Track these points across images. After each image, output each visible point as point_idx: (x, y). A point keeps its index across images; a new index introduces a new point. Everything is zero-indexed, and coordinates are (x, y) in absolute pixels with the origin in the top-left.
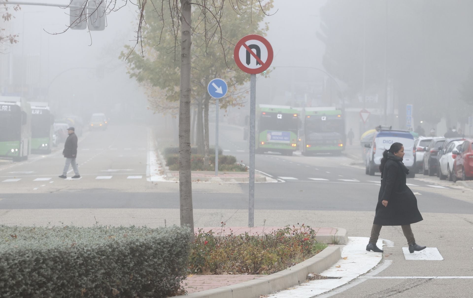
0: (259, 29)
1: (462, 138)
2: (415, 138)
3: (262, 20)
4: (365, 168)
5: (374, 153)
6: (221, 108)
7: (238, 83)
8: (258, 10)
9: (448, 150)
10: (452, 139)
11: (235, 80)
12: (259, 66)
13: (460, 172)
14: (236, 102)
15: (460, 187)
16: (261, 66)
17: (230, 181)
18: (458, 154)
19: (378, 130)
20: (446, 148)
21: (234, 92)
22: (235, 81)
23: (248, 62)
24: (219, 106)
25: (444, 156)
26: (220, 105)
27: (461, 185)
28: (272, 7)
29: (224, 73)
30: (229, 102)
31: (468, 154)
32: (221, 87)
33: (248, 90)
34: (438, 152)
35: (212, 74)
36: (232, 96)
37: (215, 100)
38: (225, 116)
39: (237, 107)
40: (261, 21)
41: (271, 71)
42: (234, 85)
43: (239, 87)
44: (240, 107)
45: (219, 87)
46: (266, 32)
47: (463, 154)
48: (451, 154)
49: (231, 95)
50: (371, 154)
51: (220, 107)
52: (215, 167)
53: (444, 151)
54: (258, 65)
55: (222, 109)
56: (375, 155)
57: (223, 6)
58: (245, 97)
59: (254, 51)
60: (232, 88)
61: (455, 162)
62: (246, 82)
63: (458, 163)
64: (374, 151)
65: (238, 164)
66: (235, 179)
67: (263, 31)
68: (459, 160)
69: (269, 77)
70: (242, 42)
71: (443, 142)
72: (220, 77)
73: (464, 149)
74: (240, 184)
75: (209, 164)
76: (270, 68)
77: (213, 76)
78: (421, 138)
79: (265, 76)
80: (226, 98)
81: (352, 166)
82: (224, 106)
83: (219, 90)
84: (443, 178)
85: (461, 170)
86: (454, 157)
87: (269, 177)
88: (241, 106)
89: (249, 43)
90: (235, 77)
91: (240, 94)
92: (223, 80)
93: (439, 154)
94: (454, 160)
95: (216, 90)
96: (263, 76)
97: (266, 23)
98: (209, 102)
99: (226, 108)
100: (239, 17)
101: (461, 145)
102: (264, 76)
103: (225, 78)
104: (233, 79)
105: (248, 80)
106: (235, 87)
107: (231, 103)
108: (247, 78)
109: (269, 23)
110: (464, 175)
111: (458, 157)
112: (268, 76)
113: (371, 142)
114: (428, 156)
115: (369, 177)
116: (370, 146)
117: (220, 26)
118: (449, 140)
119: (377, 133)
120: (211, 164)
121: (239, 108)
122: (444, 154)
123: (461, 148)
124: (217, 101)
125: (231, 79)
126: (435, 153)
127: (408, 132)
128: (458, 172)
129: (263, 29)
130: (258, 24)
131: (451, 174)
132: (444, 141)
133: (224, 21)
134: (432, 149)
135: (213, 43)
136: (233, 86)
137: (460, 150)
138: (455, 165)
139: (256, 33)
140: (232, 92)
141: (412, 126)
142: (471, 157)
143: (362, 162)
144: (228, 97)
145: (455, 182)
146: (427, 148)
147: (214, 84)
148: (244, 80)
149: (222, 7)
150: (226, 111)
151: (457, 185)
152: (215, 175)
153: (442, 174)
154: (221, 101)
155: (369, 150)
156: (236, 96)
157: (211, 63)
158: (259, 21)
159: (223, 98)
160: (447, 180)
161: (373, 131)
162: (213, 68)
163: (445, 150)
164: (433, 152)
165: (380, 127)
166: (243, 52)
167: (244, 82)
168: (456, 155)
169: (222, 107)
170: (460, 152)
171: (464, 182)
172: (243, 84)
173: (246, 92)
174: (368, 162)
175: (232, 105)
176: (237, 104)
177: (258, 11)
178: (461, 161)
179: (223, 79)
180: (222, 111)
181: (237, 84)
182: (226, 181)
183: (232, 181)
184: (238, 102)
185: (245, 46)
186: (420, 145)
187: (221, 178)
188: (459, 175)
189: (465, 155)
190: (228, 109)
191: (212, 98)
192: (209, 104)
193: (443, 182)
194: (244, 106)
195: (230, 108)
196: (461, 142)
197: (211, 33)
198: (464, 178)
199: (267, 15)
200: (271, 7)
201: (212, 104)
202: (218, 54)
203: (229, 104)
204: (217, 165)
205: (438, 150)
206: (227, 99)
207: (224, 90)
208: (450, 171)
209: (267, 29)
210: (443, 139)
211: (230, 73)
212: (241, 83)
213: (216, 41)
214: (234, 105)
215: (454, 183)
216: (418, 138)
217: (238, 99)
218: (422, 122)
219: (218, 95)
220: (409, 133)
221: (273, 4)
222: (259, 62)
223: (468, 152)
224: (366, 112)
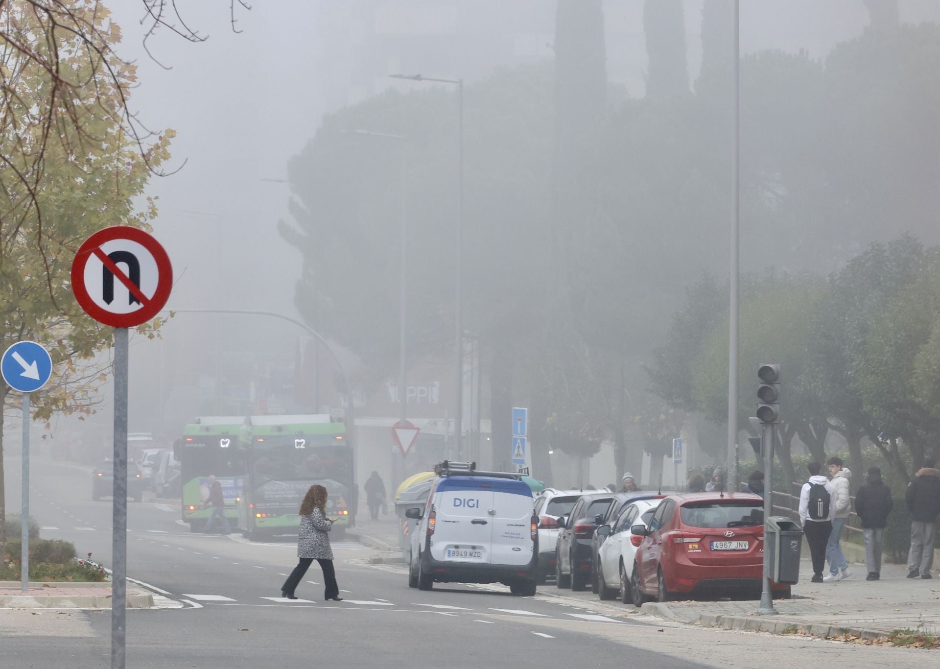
0: (133, 214)
1: (656, 494)
2: (534, 494)
3: (141, 192)
4: (406, 572)
5: (430, 533)
6: (34, 418)
7: (80, 352)
8: (129, 164)
9: (620, 523)
10: (630, 496)
11: (70, 346)
12: (136, 307)
13: (652, 581)
14: (73, 403)
15: (651, 618)
16: (141, 306)
17: (60, 607)
18: (647, 533)
19: (440, 474)
20: (616, 519)
21: (67, 377)
22: (71, 348)
23: (108, 296)
24: (31, 412)
25: (609, 540)
26: (32, 409)
27: (657, 612)
28: (166, 156)
29: (43, 327)
30: (55, 401)
31: (672, 533)
32: (35, 363)
33: (105, 372)
34: (595, 528)
35: (13, 330)
36: (63, 386)
37: (20, 397)
38: (44, 437)
39: (76, 414)
40: (138, 193)
41: (164, 322)
42: (68, 357)
43: (80, 362)
44: (84, 415)
45: (30, 364)
46: (149, 221)
47: (661, 533)
48: (628, 534)
49: (59, 385)
50: (424, 534)
51: (31, 415)
52: (20, 569)
53: (609, 526)
54: (134, 303)
55: (37, 420)
56: (433, 538)
57: (43, 150)
58: (96, 390)
59: (123, 267)
60: (64, 367)
61: (639, 555)
62: (99, 349)
63: (646, 557)
64: (432, 528)
65: (81, 563)
66: (74, 600)
67: (142, 220)
68: (649, 548)
69: (159, 335)
70: (93, 245)
71: (606, 505)
72: (32, 338)
73: (661, 519)
74: (85, 612)
75: (5, 563)
76: (163, 314)
77: (16, 335)
78: (550, 494)
79: (148, 333)
80: (48, 391)
81: (375, 567)
82: (44, 413)
83: (31, 371)
84: (609, 595)
85: (655, 575)
86: (637, 542)
87: (161, 594)
88: (88, 412)
89: (109, 247)
90: (70, 337)
91: (83, 382)
92: (40, 345)
93: (598, 534)
94: (635, 549)
95: (24, 370)
96: (142, 335)
97: (149, 199)
98: (4, 403)
99: (47, 417)
100: (81, 182)
101: (653, 511)
102: (145, 334)
103: (45, 339)
104: (65, 342)
105: (104, 343)
106: (70, 362)
107: (61, 404)
108: (104, 340)
109: (157, 198)
110: (661, 587)
111: (646, 543)
112: (155, 333)
113: (424, 505)
114: (570, 540)
115: (417, 593)
116: (421, 515)
117: (36, 203)
118: (622, 498)
119: (439, 480)
120: (11, 561)
121: (82, 418)
122: (611, 534)
123: (653, 518)
124: (26, 399)
125: (60, 342)
126: (586, 532)
127: (516, 477)
128: (646, 580)
129: (142, 215)
130: (129, 202)
131: (629, 584)
132: (610, 501)
133: (41, 193)
134: (579, 523)
135: (15, 249)
136: (67, 361)
137: (652, 523)
138: (637, 563)
139: (124, 222)
140: (62, 377)
141: (528, 463)
142: (679, 540)
143: (399, 555)
144: (53, 389)
145: (639, 606)
146: (566, 518)
147: (16, 356)
148: (94, 345)
149: (42, 156)
150: (48, 426)
151: (645, 614)
152: (20, 591)
153: (604, 583)
154: (34, 398)
155: (417, 524)
156: (75, 385)
157: (8, 302)
158: (133, 192)
159: (40, 391)
160: (620, 600)
161: (427, 477)
162: (15, 316)
163: (612, 524)
164: (581, 529)
165: (446, 464)
166: (94, 270)
167: (94, 350)
168: (643, 537)
169: (37, 415)
170: (653, 529)
171: (662, 605)
172: (93, 355)
173: (98, 375)
174: (415, 555)
175: (62, 409)
176: (77, 407)
177: (130, 167)
178: (654, 552)
179: (39, 341)
180: (38, 425)
181: (76, 354)
182: (49, 606)
183: (65, 606)
184: (78, 402)
185: (100, 255)
186: (549, 512)
187: (36, 599)
188: (651, 586)
189: (664, 536)
190: (53, 418)
191: (11, 392)
192: (5, 407)
193: (607, 605)
194: (95, 412)
195: (57, 418)
196: (655, 504)
197: (8, 225)
198: (662, 595)
199: (159, 173)
200: (162, 158)
201: (12, 406)
202: (28, 278)
203: (57, 406)
204: (25, 564)
205: (595, 525)
206: (52, 395)
207: (44, 372)
208: (626, 575)
209: (154, 214)
210: (608, 494)
211: (57, 326)
212: (88, 354)
213: (23, 244)
214: (68, 409)
215: (637, 609)
216: (543, 492)
217: (79, 395)
218: (551, 452)
219: (29, 384)
220: (521, 480)
221: (169, 149)
222: (135, 296)
223: (672, 528)
224: (409, 426)
